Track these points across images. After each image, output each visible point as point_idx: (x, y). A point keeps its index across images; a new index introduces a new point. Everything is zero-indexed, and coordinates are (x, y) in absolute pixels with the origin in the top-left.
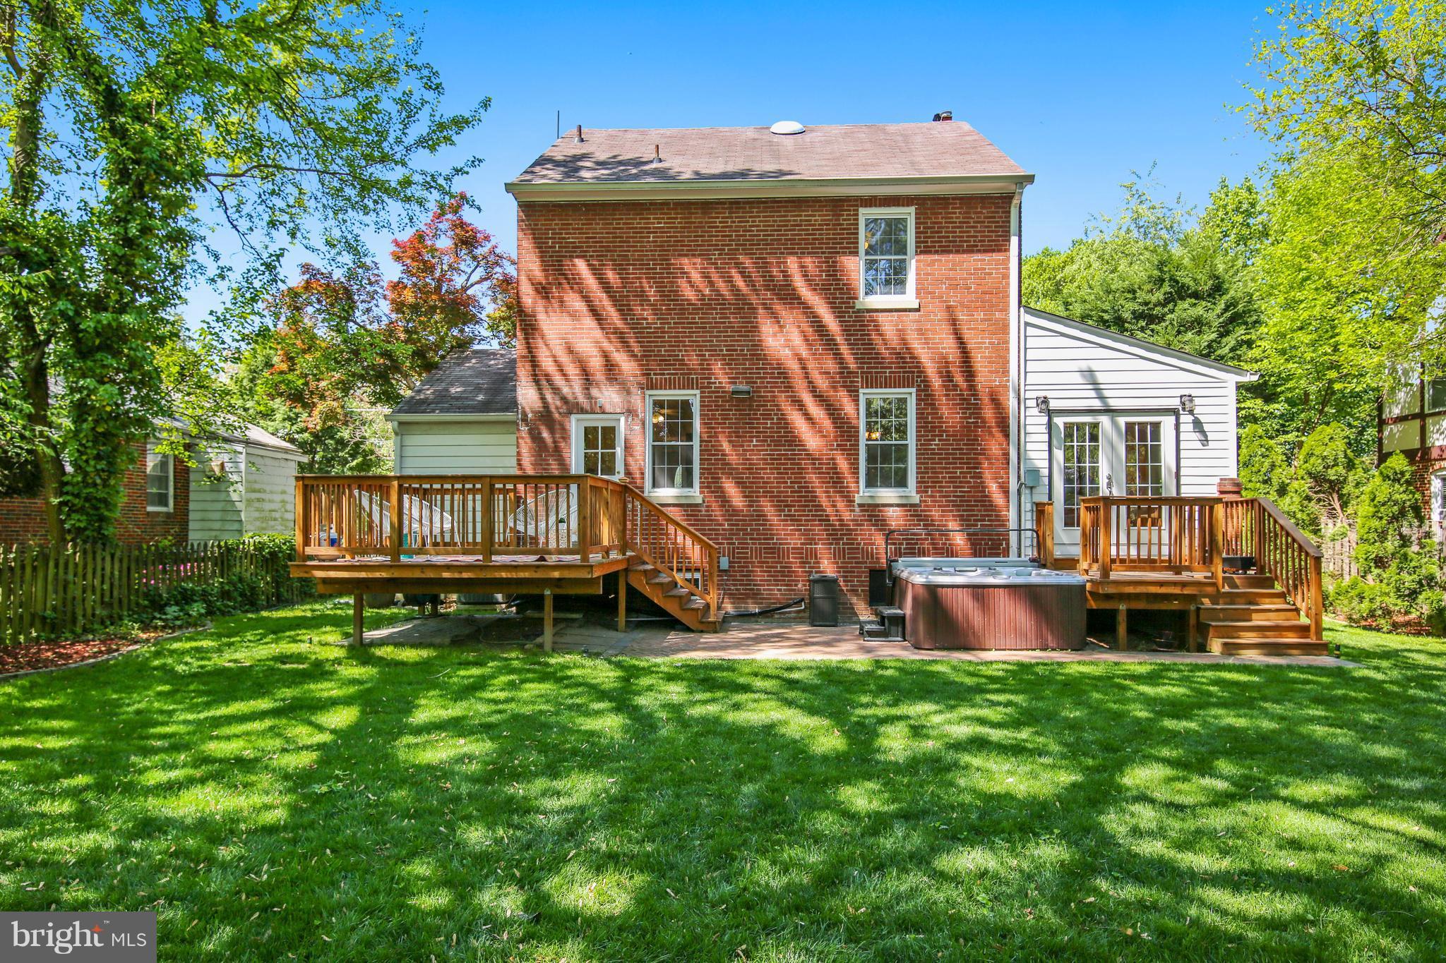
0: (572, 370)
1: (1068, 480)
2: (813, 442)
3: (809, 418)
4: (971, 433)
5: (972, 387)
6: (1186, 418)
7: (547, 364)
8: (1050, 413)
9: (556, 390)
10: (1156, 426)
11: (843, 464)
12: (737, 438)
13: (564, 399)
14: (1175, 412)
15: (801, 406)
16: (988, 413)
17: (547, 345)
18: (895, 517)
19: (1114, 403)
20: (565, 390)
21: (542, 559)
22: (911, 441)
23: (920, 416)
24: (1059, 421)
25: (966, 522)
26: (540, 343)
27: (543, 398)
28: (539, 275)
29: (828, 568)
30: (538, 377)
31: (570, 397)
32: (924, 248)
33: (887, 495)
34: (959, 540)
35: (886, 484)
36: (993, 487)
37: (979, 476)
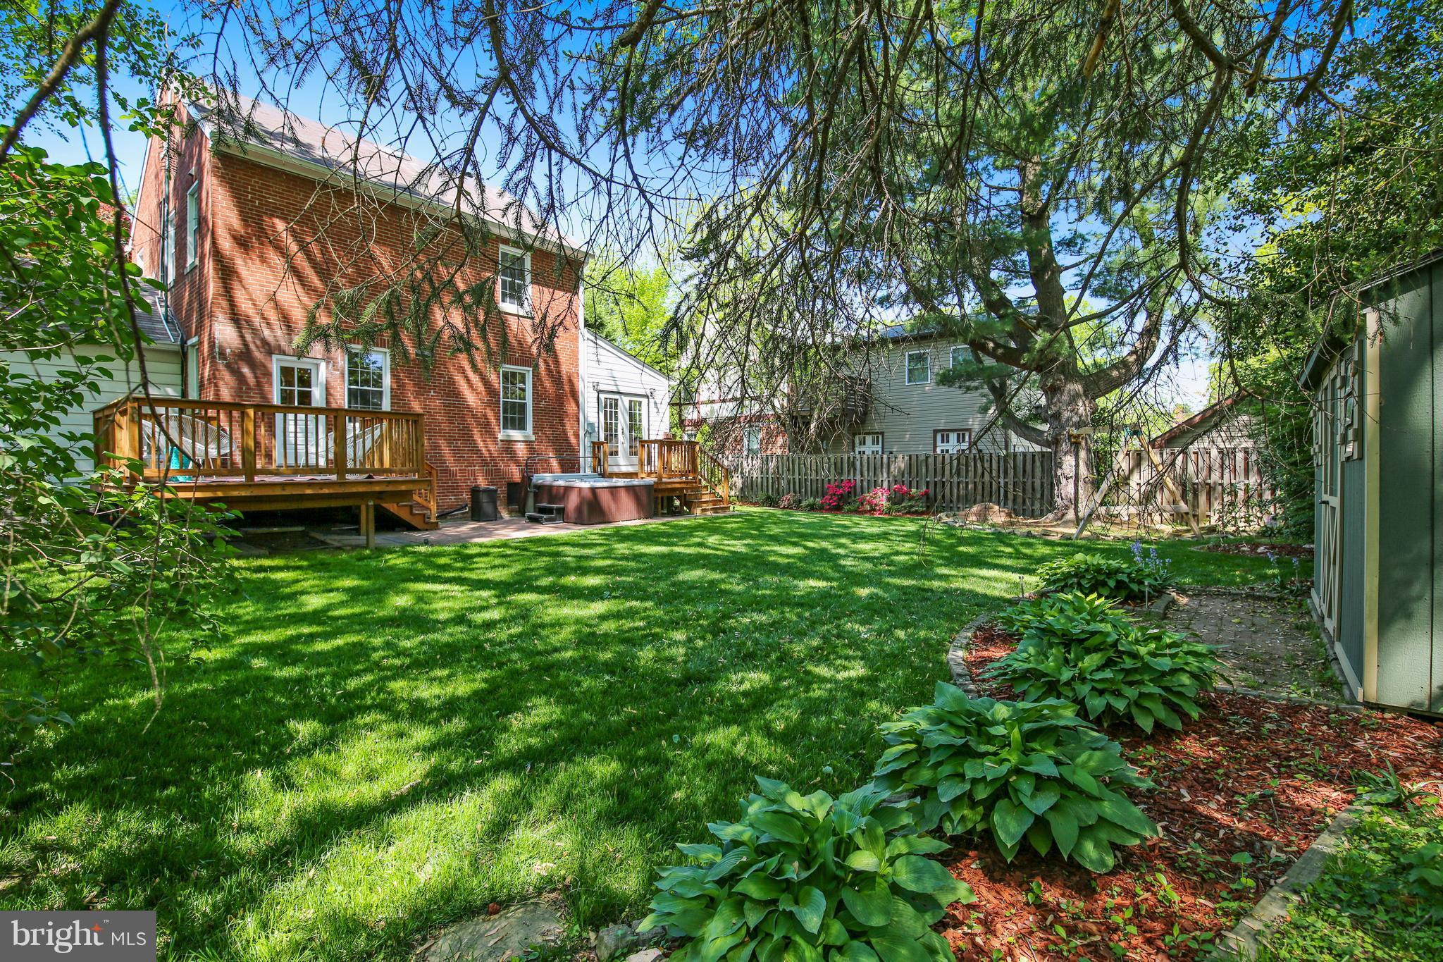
0: (273, 316)
1: (606, 430)
2: (471, 398)
3: (468, 380)
4: (560, 399)
5: (559, 372)
6: (652, 401)
7: (245, 306)
8: (599, 392)
9: (255, 331)
10: (640, 403)
11: (490, 415)
12: (421, 390)
13: (265, 343)
14: (647, 396)
15: (464, 372)
16: (567, 388)
17: (243, 287)
18: (521, 449)
19: (622, 390)
20: (267, 333)
21: (370, 477)
22: (529, 400)
23: (534, 387)
24: (602, 396)
25: (558, 452)
26: (236, 285)
27: (242, 337)
28: (236, 223)
29: (482, 482)
30: (237, 318)
31: (270, 339)
32: (536, 281)
33: (516, 435)
34: (555, 463)
35: (514, 428)
36: (570, 434)
37: (563, 425)
